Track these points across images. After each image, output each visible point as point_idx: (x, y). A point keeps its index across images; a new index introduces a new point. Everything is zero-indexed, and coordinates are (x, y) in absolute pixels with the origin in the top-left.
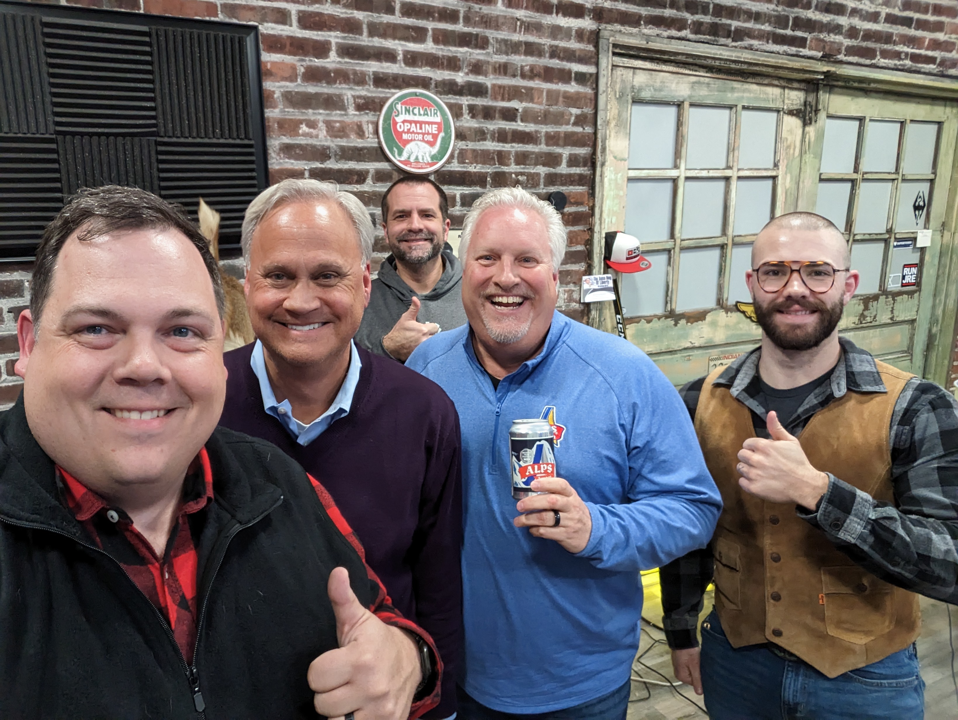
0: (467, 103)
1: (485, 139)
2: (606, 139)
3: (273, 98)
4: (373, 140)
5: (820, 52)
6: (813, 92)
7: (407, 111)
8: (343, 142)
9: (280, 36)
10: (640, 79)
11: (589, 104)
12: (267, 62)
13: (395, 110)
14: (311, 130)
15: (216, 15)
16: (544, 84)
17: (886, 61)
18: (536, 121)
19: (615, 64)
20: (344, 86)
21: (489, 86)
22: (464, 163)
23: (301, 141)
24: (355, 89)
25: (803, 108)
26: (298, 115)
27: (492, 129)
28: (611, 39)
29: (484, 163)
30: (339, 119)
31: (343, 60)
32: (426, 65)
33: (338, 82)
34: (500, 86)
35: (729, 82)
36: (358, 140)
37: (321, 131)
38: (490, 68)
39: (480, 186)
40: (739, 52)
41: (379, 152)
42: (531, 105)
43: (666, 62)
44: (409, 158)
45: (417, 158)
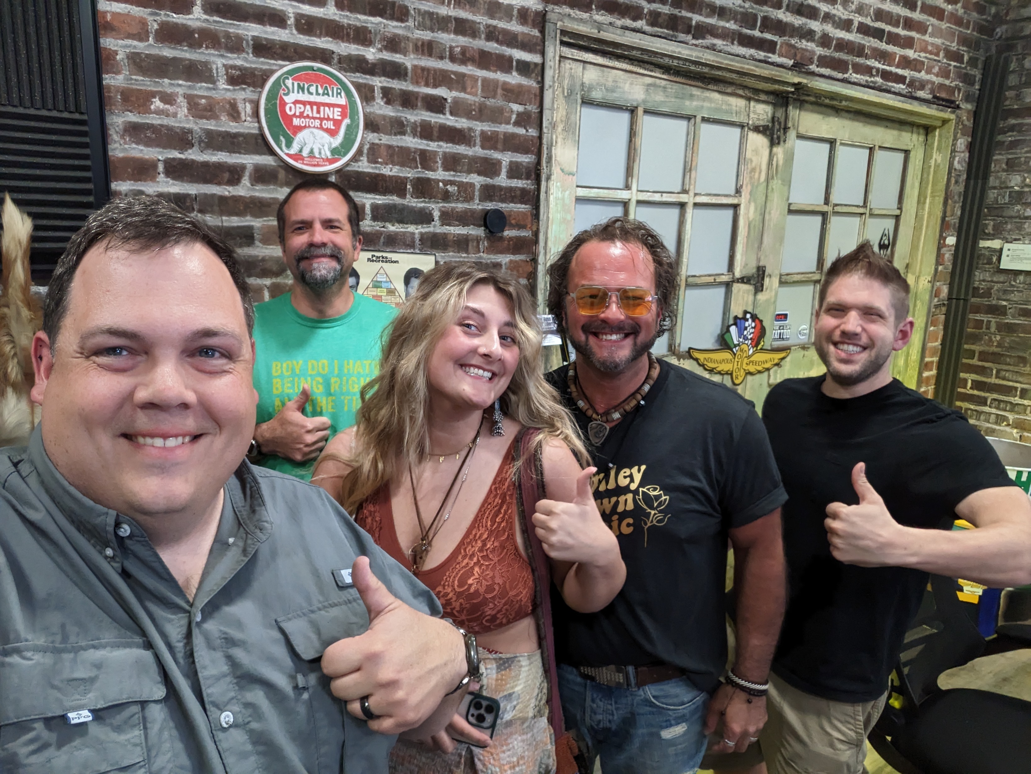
0: (380, 85)
1: (403, 133)
2: (552, 145)
3: (114, 58)
4: (252, 125)
5: (791, 59)
6: (782, 106)
7: (301, 89)
8: (211, 125)
10: (592, 75)
11: (533, 100)
12: (106, 13)
13: (283, 86)
14: (168, 107)
16: (478, 70)
17: (858, 76)
18: (468, 115)
19: (563, 55)
20: (212, 51)
21: (409, 67)
22: (377, 162)
23: (154, 120)
24: (227, 57)
25: (770, 125)
26: (149, 86)
27: (413, 121)
28: (559, 24)
29: (402, 165)
30: (205, 94)
31: (211, 19)
32: (327, 35)
33: (204, 46)
34: (423, 69)
35: (688, 87)
36: (231, 124)
37: (181, 108)
38: (411, 45)
39: (398, 196)
40: (700, 51)
41: (260, 141)
42: (462, 95)
43: (619, 57)
44: (301, 151)
45: (312, 151)
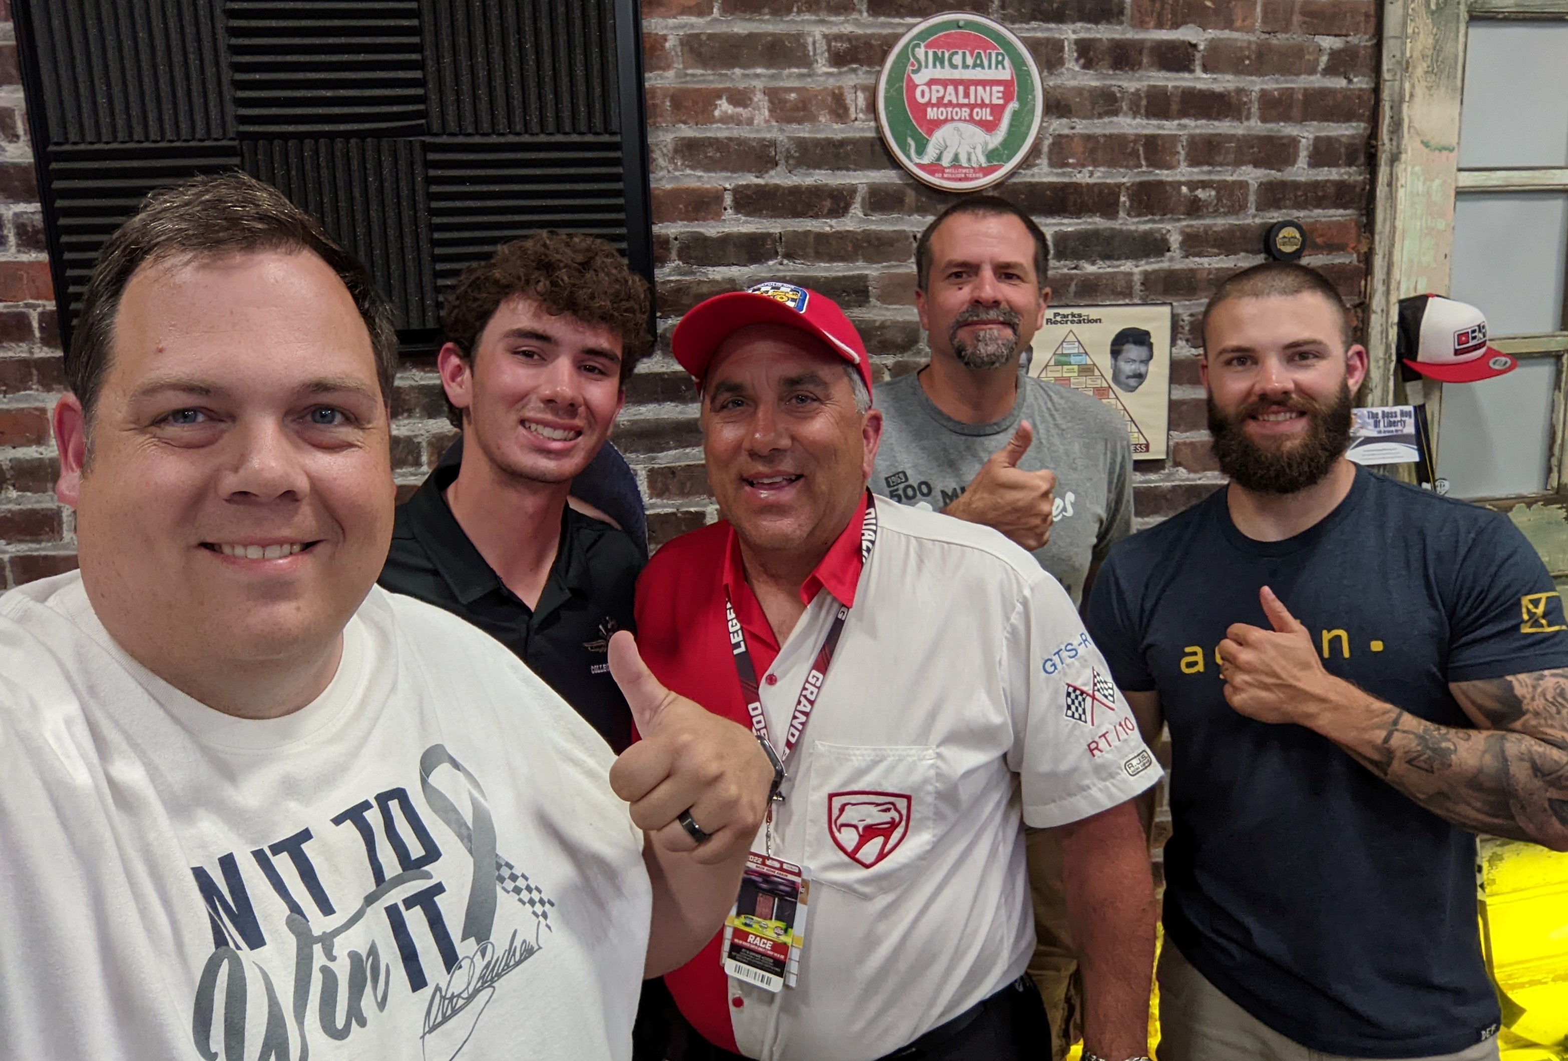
0: (1074, 37)
1: (1115, 113)
2: (1401, 101)
3: (662, 48)
4: (865, 125)
7: (939, 60)
8: (804, 131)
11: (1363, 26)
13: (912, 59)
14: (738, 110)
20: (807, 17)
22: (1067, 165)
23: (718, 132)
24: (831, 22)
26: (711, 82)
27: (1133, 90)
29: (1112, 163)
30: (796, 84)
33: (795, 9)
36: (835, 126)
37: (759, 109)
39: (1103, 215)
41: (878, 148)
42: (1226, 34)
44: (939, 158)
45: (956, 158)
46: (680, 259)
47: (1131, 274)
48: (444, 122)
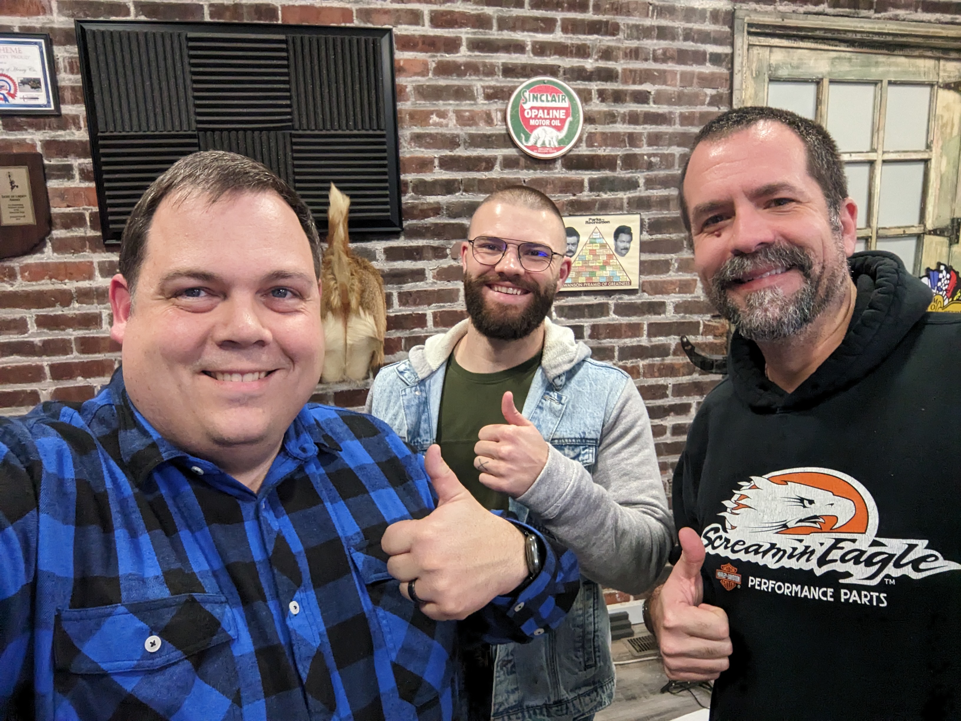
0: (596, 88)
1: (615, 122)
3: (405, 90)
4: (501, 128)
7: (535, 98)
8: (472, 130)
9: (414, 36)
10: (777, 57)
11: (724, 84)
12: (399, 60)
13: (523, 98)
14: (442, 120)
15: (352, 21)
16: (678, 66)
18: (669, 102)
19: (751, 43)
20: (473, 77)
21: (620, 71)
22: (593, 146)
23: (432, 130)
24: (484, 80)
26: (428, 107)
27: (622, 112)
28: (747, 18)
29: (614, 145)
30: (469, 108)
31: (473, 54)
32: (555, 54)
33: (468, 74)
34: (631, 71)
35: (873, 56)
36: (487, 128)
37: (451, 120)
38: (621, 53)
39: (610, 170)
40: (883, 23)
41: (507, 138)
42: (664, 87)
43: (803, 38)
44: (536, 143)
45: (544, 143)
46: (413, 191)
47: (622, 199)
48: (301, 124)
